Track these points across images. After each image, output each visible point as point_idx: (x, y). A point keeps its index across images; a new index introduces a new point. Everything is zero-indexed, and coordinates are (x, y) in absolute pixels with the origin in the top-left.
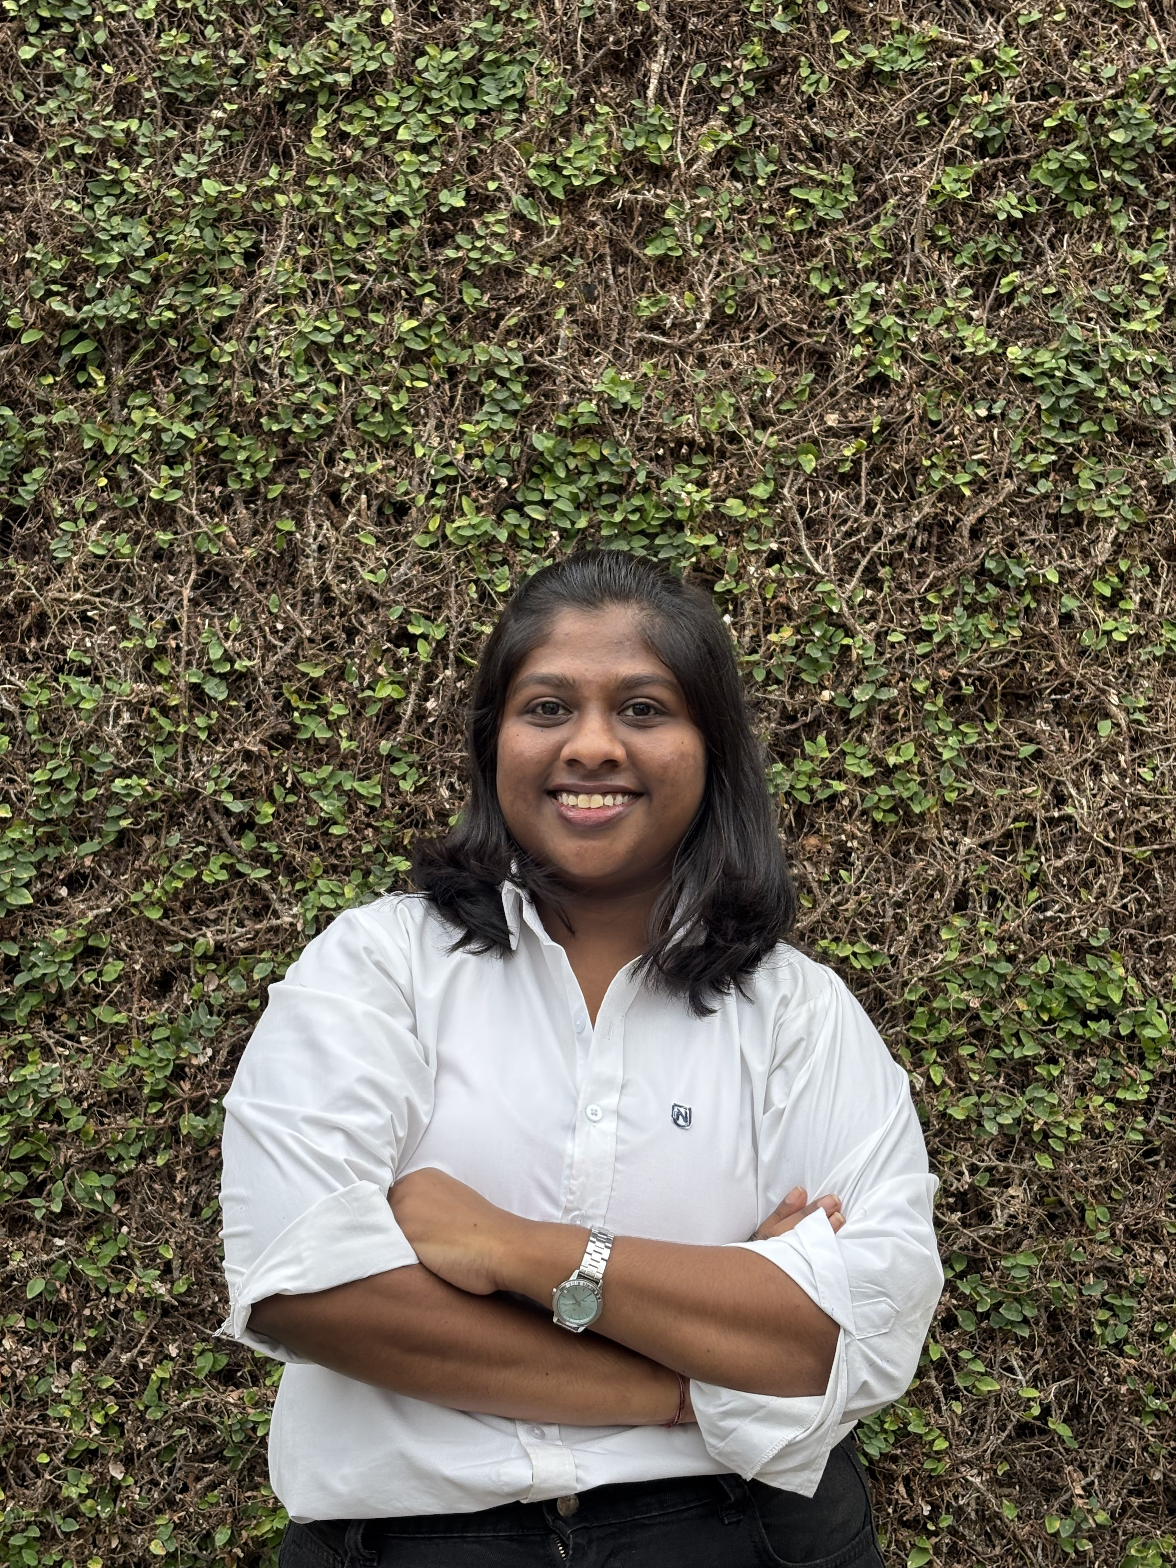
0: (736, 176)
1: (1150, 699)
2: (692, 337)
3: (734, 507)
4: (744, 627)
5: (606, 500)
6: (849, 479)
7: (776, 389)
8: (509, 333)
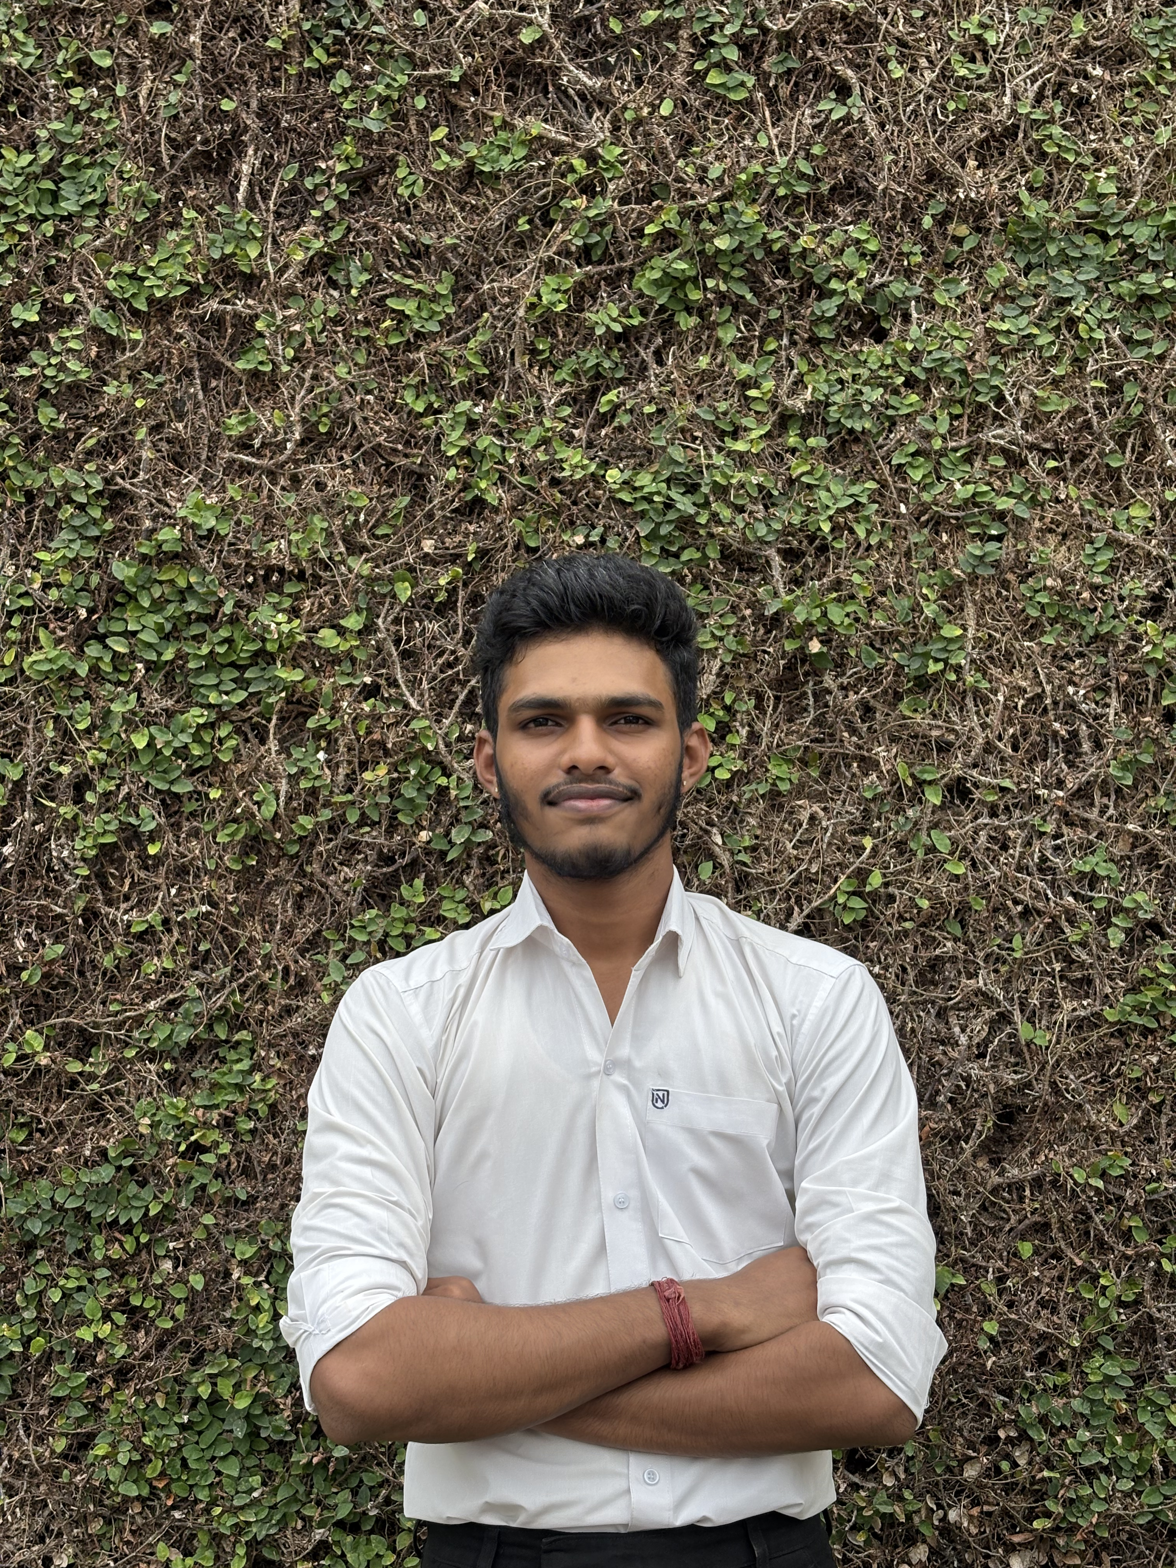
0: (332, 283)
1: (757, 837)
2: (282, 458)
3: (328, 638)
4: (337, 766)
5: (196, 630)
6: (444, 609)
7: (370, 513)
8: (88, 455)
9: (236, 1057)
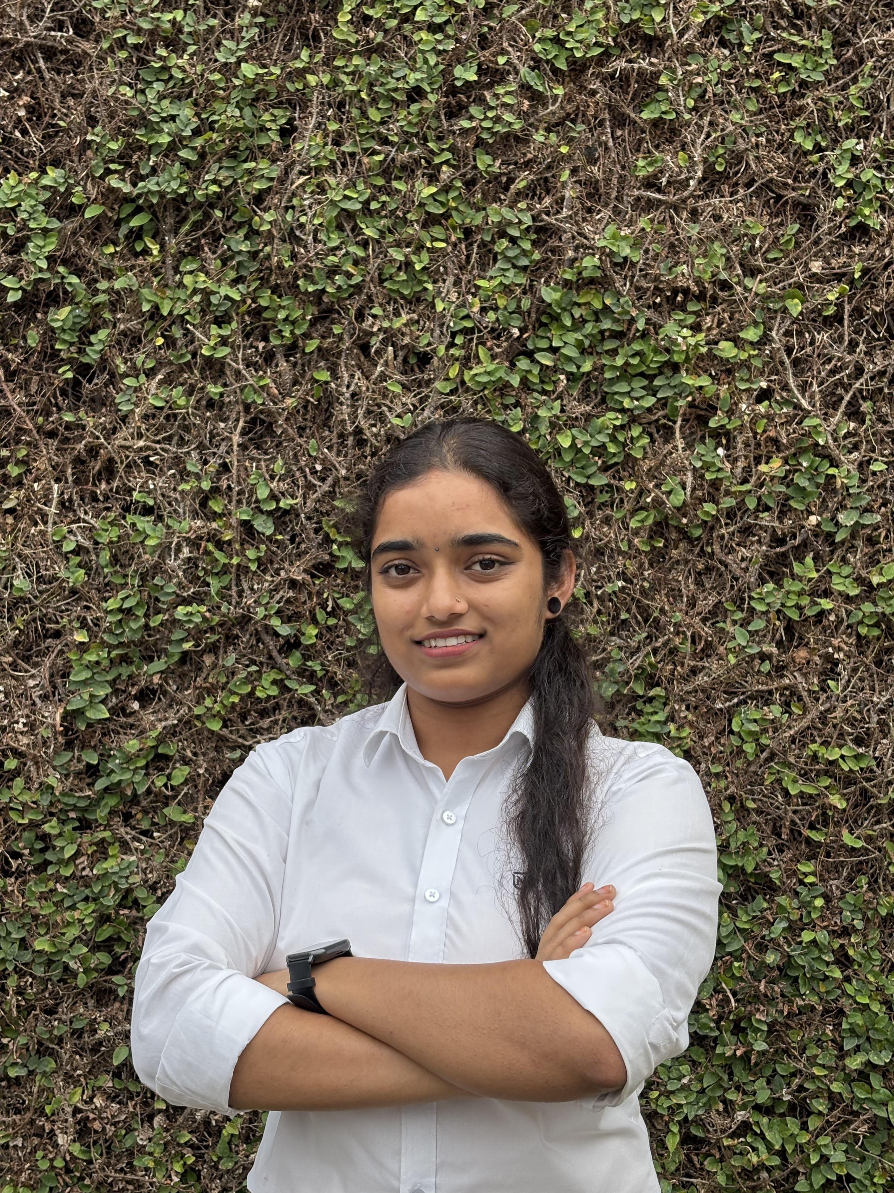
0: (723, 43)
2: (686, 194)
3: (727, 349)
4: (736, 460)
5: (609, 345)
6: (831, 322)
7: (764, 239)
8: (519, 194)
9: (651, 710)
